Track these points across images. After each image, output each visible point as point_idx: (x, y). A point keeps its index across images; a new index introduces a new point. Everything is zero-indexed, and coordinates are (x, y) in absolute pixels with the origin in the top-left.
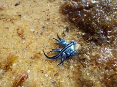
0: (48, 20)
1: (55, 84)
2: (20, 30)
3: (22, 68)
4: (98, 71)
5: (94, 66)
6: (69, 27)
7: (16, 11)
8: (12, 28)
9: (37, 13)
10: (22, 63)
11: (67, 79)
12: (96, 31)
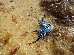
0: (32, 10)
1: (38, 52)
2: (14, 17)
3: (16, 42)
4: (67, 43)
5: (64, 40)
6: (46, 15)
7: (11, 5)
8: (9, 16)
9: (24, 7)
10: (16, 39)
11: (46, 49)
12: (64, 16)
